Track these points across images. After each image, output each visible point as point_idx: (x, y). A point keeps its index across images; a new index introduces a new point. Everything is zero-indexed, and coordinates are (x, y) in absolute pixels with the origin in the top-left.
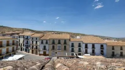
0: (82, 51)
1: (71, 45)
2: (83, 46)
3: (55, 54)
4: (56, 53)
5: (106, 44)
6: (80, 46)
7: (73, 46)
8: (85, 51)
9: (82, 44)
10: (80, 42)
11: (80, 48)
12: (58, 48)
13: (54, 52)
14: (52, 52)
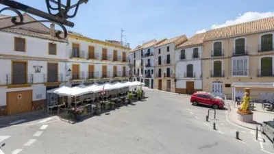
4: (228, 86)
12: (234, 69)
13: (220, 84)
14: (215, 84)
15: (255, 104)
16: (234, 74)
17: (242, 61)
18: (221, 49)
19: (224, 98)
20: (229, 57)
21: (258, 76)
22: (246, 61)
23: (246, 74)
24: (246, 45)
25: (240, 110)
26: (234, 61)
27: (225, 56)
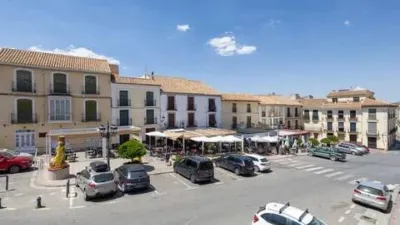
0: (159, 121)
1: (116, 97)
2: (161, 102)
3: (38, 140)
4: (43, 135)
5: (220, 96)
6: (150, 101)
7: (124, 100)
8: (166, 120)
9: (156, 96)
10: (150, 89)
11: (152, 111)
12: (52, 112)
13: (31, 133)
14: (20, 134)
15: (78, 154)
16: (52, 119)
17: (63, 102)
18: (30, 81)
19: (34, 154)
20: (44, 96)
21: (83, 121)
22: (68, 102)
23: (68, 118)
24: (68, 83)
25: (52, 165)
26: (52, 102)
27: (38, 93)
